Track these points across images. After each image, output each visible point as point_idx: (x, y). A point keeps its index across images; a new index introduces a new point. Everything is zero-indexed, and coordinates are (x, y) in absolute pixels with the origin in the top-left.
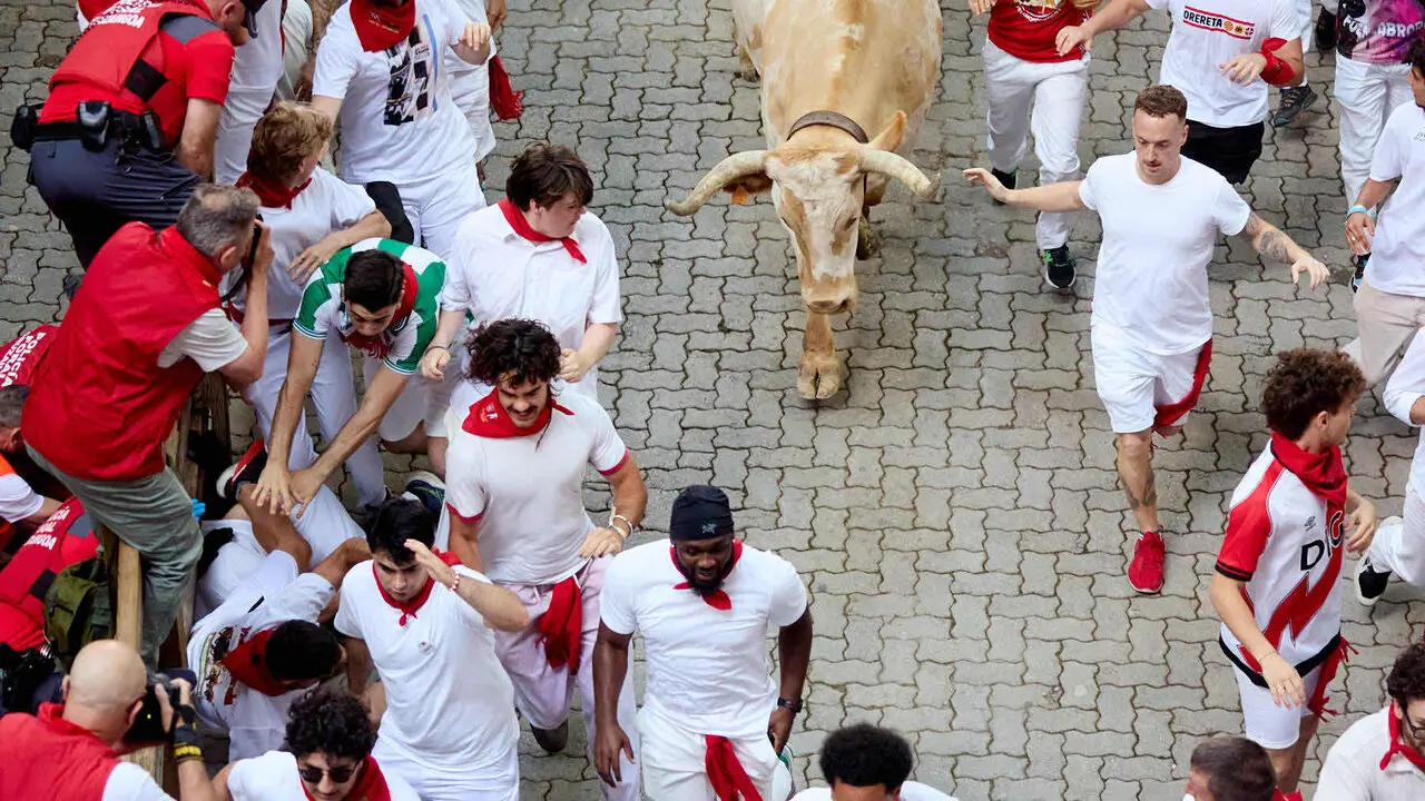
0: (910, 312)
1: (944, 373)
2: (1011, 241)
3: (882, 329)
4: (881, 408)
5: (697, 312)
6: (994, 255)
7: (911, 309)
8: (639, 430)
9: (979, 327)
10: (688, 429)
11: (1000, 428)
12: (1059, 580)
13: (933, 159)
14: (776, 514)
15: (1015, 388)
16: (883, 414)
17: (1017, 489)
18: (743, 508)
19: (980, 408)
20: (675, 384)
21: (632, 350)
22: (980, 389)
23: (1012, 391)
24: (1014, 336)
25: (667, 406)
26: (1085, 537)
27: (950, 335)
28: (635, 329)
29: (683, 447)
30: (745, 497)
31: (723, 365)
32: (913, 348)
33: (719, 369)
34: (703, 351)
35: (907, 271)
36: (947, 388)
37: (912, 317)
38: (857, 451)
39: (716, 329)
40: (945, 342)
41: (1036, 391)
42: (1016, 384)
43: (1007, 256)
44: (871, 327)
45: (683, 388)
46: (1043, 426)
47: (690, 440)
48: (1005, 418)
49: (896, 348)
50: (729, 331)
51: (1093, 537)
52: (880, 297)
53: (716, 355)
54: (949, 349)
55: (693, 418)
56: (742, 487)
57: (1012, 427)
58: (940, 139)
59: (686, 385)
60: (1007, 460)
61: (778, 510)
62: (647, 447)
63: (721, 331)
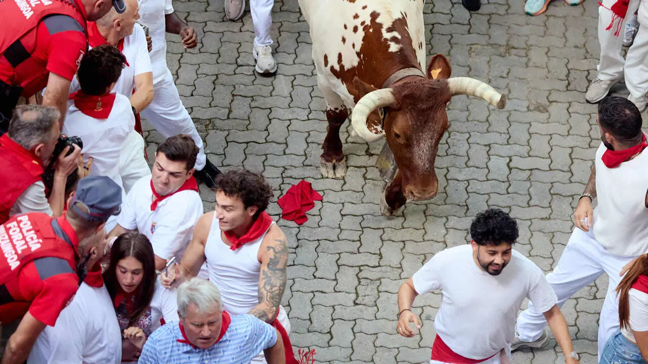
0: (486, 145)
1: (507, 184)
2: (551, 102)
3: (468, 156)
4: (467, 205)
5: (352, 143)
6: (539, 111)
7: (487, 144)
8: (314, 215)
9: (529, 156)
10: (345, 215)
11: (542, 219)
12: (578, 316)
13: (502, 50)
14: (400, 271)
15: (552, 195)
16: (468, 209)
17: (552, 257)
18: (379, 266)
19: (529, 206)
20: (338, 188)
21: (311, 166)
22: (529, 194)
23: (550, 196)
24: (552, 162)
25: (333, 202)
26: (594, 289)
27: (511, 160)
28: (313, 152)
29: (342, 227)
30: (381, 259)
31: (369, 176)
32: (487, 167)
33: (365, 178)
34: (356, 167)
35: (485, 119)
36: (508, 193)
37: (488, 148)
38: (451, 231)
39: (364, 153)
40: (508, 165)
41: (564, 196)
42: (552, 192)
43: (547, 111)
44: (461, 154)
45: (342, 190)
46: (569, 219)
47: (347, 223)
48: (545, 213)
49: (477, 168)
50: (372, 155)
51: (600, 289)
52: (467, 135)
53: (364, 170)
54: (510, 169)
55: (348, 209)
56: (378, 252)
57: (549, 219)
58: (506, 37)
59: (345, 188)
60: (547, 240)
61: (401, 267)
62: (319, 227)
63: (367, 155)
